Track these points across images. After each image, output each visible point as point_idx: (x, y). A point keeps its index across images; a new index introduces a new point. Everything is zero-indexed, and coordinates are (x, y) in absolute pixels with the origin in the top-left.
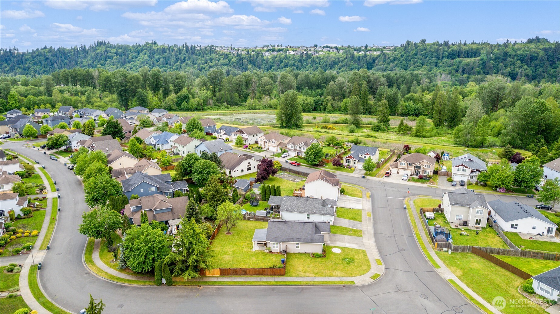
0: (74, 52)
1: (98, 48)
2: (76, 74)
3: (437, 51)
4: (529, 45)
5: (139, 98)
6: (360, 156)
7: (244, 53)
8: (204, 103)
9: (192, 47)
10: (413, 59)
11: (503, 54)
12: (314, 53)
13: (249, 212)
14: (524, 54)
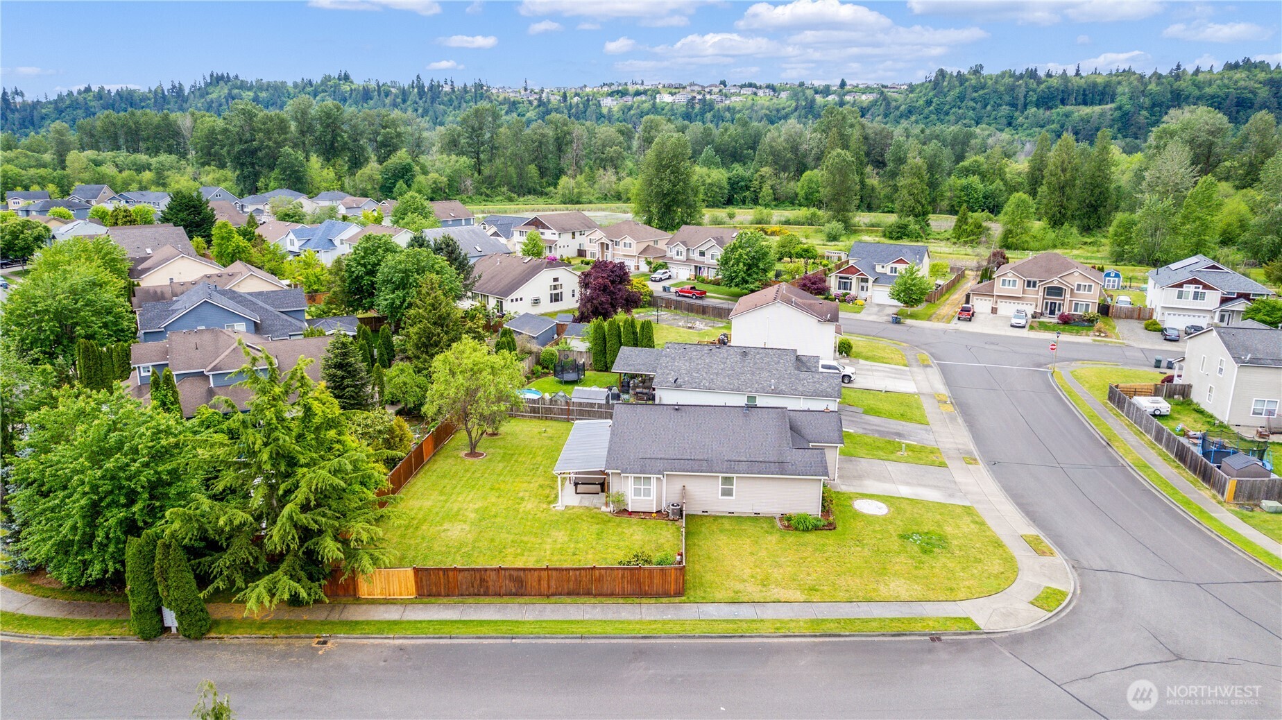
0: (155, 98)
1: (211, 89)
2: (136, 123)
3: (1012, 89)
4: (1232, 73)
5: (284, 170)
6: (879, 269)
7: (555, 99)
8: (450, 186)
9: (432, 87)
10: (954, 110)
11: (1169, 96)
12: (719, 99)
13: (547, 396)
14: (1220, 93)
